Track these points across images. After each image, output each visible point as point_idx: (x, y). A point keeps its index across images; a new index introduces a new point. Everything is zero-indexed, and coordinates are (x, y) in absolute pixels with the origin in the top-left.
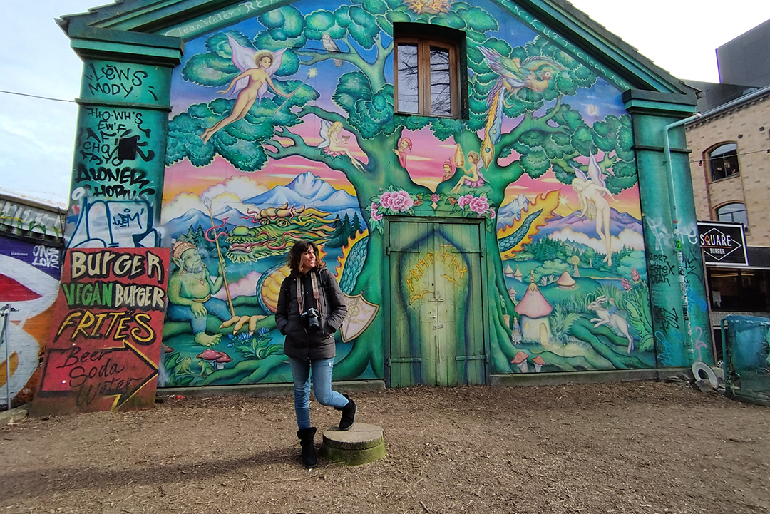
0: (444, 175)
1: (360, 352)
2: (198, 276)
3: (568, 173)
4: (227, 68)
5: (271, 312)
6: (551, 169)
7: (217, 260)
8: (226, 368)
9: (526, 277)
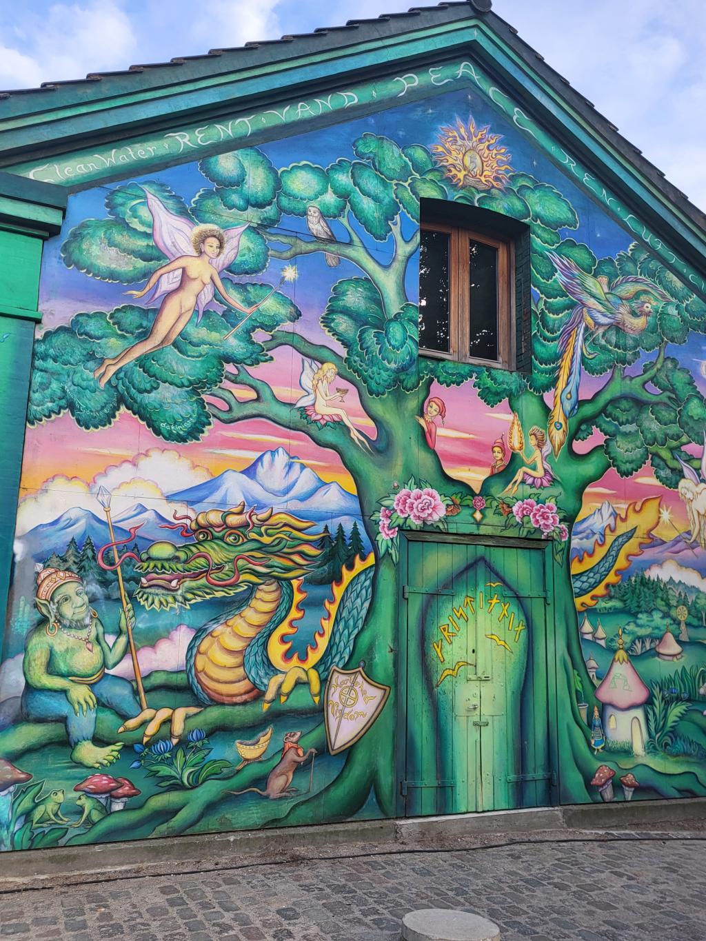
0: (493, 464)
1: (357, 771)
2: (83, 634)
3: (673, 470)
4: (144, 251)
5: (212, 700)
6: (649, 462)
7: (118, 604)
8: (126, 809)
9: (612, 640)
